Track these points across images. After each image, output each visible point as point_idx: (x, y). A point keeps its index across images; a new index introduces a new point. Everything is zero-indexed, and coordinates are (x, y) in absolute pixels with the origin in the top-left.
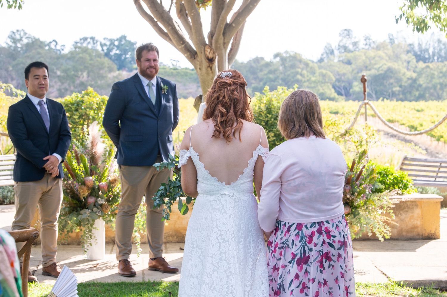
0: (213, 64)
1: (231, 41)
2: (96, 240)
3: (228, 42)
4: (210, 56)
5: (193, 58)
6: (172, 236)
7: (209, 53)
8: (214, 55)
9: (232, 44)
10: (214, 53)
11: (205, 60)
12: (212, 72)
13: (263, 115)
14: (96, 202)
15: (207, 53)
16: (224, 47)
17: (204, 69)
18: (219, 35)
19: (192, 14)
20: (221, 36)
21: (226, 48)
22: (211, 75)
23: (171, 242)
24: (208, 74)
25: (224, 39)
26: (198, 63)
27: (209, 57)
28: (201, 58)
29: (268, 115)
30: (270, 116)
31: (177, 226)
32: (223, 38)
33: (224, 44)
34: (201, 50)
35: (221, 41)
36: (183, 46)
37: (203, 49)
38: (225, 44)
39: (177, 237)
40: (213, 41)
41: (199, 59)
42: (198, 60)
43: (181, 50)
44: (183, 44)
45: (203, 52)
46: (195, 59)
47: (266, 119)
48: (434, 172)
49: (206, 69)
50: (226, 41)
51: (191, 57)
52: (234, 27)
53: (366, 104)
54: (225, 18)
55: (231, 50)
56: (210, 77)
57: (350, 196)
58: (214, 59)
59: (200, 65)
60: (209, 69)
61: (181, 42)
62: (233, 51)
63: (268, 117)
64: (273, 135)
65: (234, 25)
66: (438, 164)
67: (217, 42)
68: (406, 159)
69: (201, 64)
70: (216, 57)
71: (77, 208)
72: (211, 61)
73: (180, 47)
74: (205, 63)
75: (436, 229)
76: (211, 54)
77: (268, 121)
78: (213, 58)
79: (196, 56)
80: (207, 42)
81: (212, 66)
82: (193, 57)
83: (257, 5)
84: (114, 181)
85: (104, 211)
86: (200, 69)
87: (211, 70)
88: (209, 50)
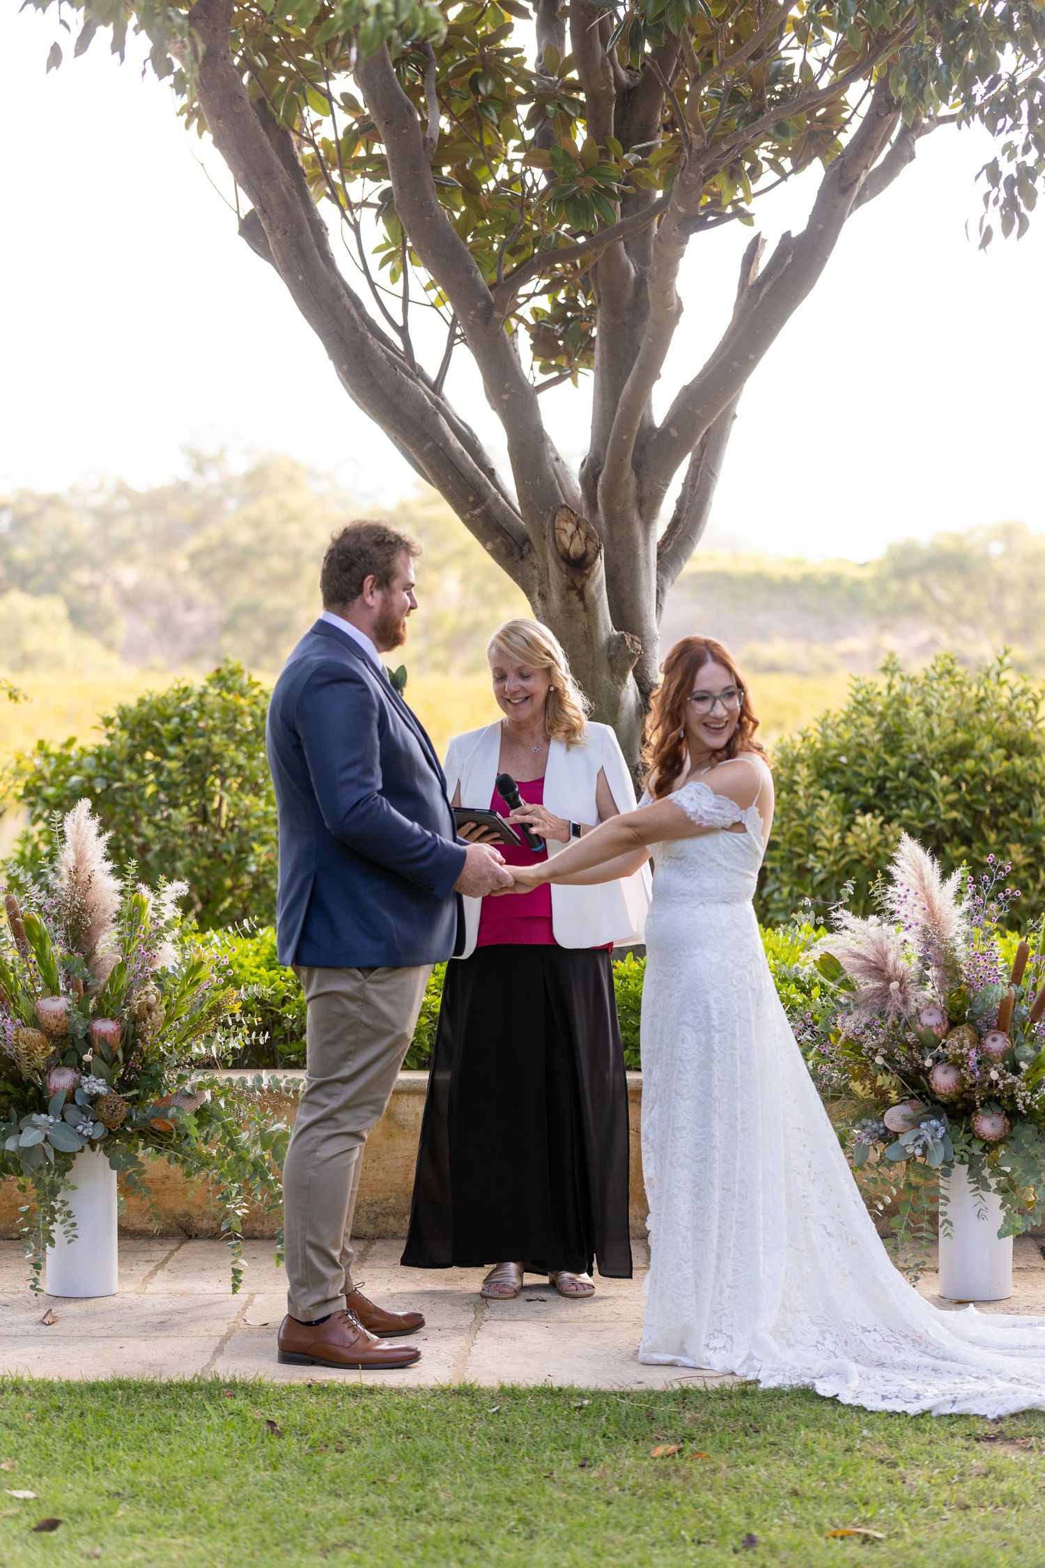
0: (588, 576)
2: (74, 1225)
4: (576, 547)
5: (517, 557)
6: (399, 1215)
7: (572, 537)
8: (591, 546)
9: (681, 503)
10: (589, 537)
11: (557, 562)
12: (586, 609)
13: (870, 755)
14: (78, 1085)
15: (565, 539)
16: (641, 516)
17: (555, 597)
18: (617, 470)
19: (505, 397)
20: (629, 475)
21: (649, 518)
22: (583, 616)
24: (571, 614)
25: (641, 481)
26: (535, 572)
27: (572, 552)
28: (544, 557)
29: (887, 757)
30: (893, 762)
32: (633, 480)
33: (641, 501)
34: (543, 526)
35: (630, 489)
36: (477, 512)
37: (547, 524)
38: (648, 506)
41: (536, 559)
42: (535, 562)
43: (471, 526)
44: (475, 505)
45: (548, 533)
46: (522, 558)
47: (881, 772)
49: (563, 598)
50: (646, 492)
51: (510, 554)
52: (674, 441)
54: (643, 398)
56: (579, 625)
57: (1002, 1076)
58: (591, 556)
59: (542, 583)
60: (573, 596)
61: (471, 499)
62: (681, 526)
63: (886, 763)
67: (610, 493)
69: (544, 581)
70: (598, 552)
71: (8, 1109)
72: (578, 566)
73: (468, 516)
74: (557, 576)
76: (577, 540)
78: (586, 554)
79: (526, 548)
81: (583, 586)
82: (516, 551)
84: (145, 1012)
85: (103, 1121)
86: (543, 596)
87: (582, 598)
88: (570, 528)
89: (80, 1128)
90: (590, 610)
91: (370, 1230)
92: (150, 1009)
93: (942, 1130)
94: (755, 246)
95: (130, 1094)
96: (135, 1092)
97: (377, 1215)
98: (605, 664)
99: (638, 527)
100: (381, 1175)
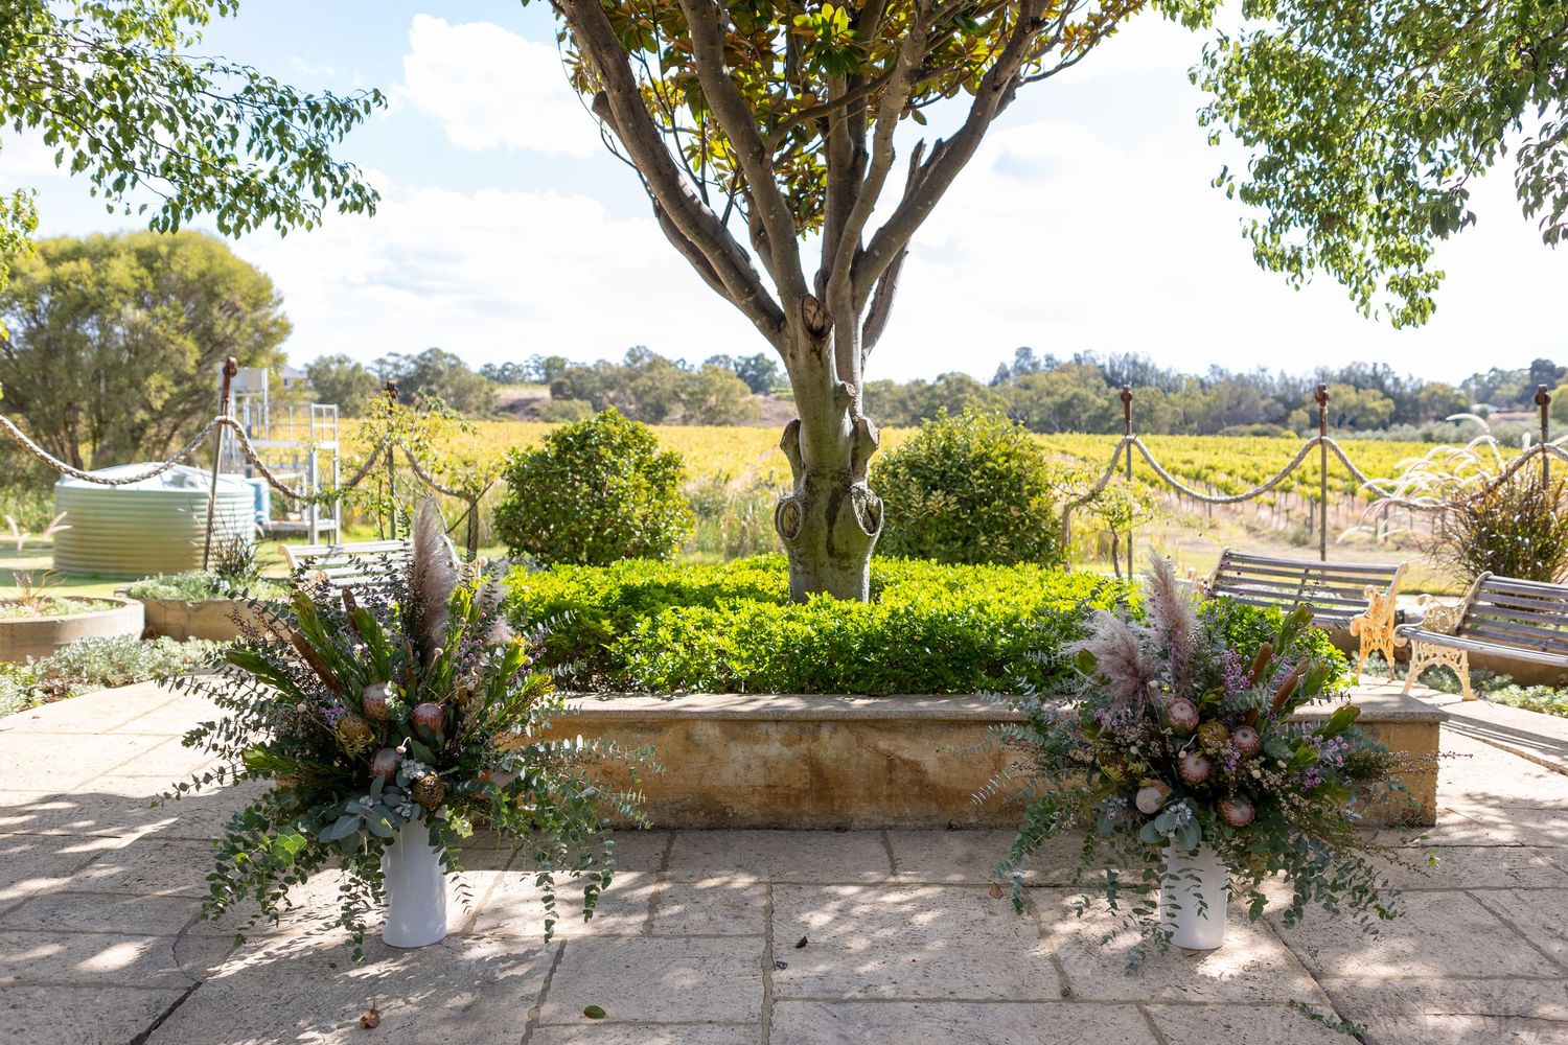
0: (824, 343)
1: (871, 297)
3: (865, 296)
4: (817, 323)
5: (776, 332)
6: (694, 810)
7: (815, 316)
8: (827, 322)
9: (874, 304)
10: (826, 316)
11: (805, 333)
12: (821, 364)
13: (936, 460)
14: (398, 770)
15: (810, 316)
16: (854, 310)
17: (801, 357)
18: (841, 276)
19: (772, 216)
20: (847, 280)
21: (858, 310)
22: (818, 369)
23: (691, 827)
24: (812, 369)
25: (854, 286)
26: (788, 340)
27: (814, 326)
28: (795, 330)
29: (945, 461)
30: (948, 463)
31: (706, 783)
32: (850, 285)
33: (854, 298)
34: (796, 310)
35: (847, 291)
36: (751, 299)
37: (798, 306)
38: (857, 302)
39: (706, 814)
40: (828, 292)
41: (790, 331)
42: (788, 333)
43: (746, 309)
44: (749, 294)
45: (799, 312)
46: (780, 332)
47: (942, 469)
48: (1293, 586)
49: (807, 357)
50: (857, 292)
51: (772, 328)
52: (877, 259)
53: (1130, 442)
54: (856, 234)
55: (871, 316)
56: (817, 376)
58: (826, 330)
59: (792, 347)
60: (814, 356)
61: (746, 290)
62: (875, 319)
63: (945, 464)
64: (955, 499)
65: (877, 253)
66: (1302, 571)
67: (835, 293)
68: (1227, 556)
69: (794, 346)
70: (831, 327)
72: (818, 335)
74: (803, 342)
75: (1426, 799)
76: (818, 318)
77: (945, 472)
78: (823, 328)
79: (782, 325)
80: (812, 291)
81: (821, 350)
82: (776, 328)
83: (934, 204)
84: (465, 697)
85: (421, 803)
86: (792, 356)
87: (820, 358)
88: (813, 309)
89: (398, 810)
90: (825, 365)
91: (672, 822)
92: (470, 694)
93: (1189, 812)
94: (920, 146)
95: (451, 771)
96: (456, 769)
97: (678, 811)
98: (832, 403)
99: (852, 315)
100: (681, 781)
